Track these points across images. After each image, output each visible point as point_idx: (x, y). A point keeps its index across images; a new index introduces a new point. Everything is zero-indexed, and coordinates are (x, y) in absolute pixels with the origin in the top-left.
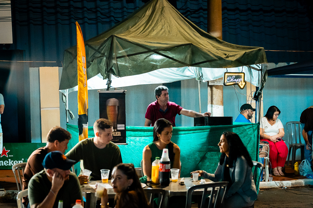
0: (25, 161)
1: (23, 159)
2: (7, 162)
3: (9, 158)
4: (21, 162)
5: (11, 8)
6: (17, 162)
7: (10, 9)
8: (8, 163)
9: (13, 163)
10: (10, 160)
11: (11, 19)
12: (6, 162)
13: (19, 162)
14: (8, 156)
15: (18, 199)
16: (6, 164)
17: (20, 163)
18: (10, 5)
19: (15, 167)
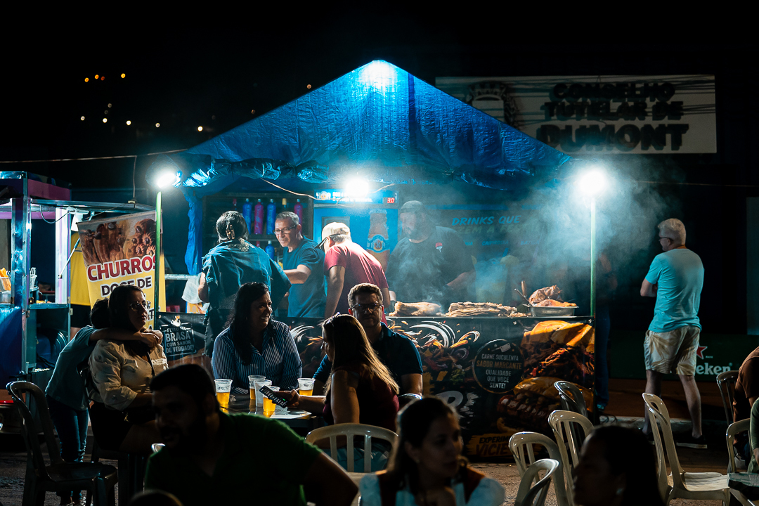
0: (735, 367)
1: (731, 364)
2: (702, 368)
3: (706, 360)
4: (727, 370)
5: (716, 89)
6: (720, 369)
7: (714, 91)
8: (704, 370)
9: (712, 369)
10: (707, 364)
11: (714, 108)
12: (700, 368)
13: (724, 368)
14: (704, 357)
15: (728, 436)
16: (701, 371)
17: (724, 371)
18: (714, 84)
19: (722, 377)
